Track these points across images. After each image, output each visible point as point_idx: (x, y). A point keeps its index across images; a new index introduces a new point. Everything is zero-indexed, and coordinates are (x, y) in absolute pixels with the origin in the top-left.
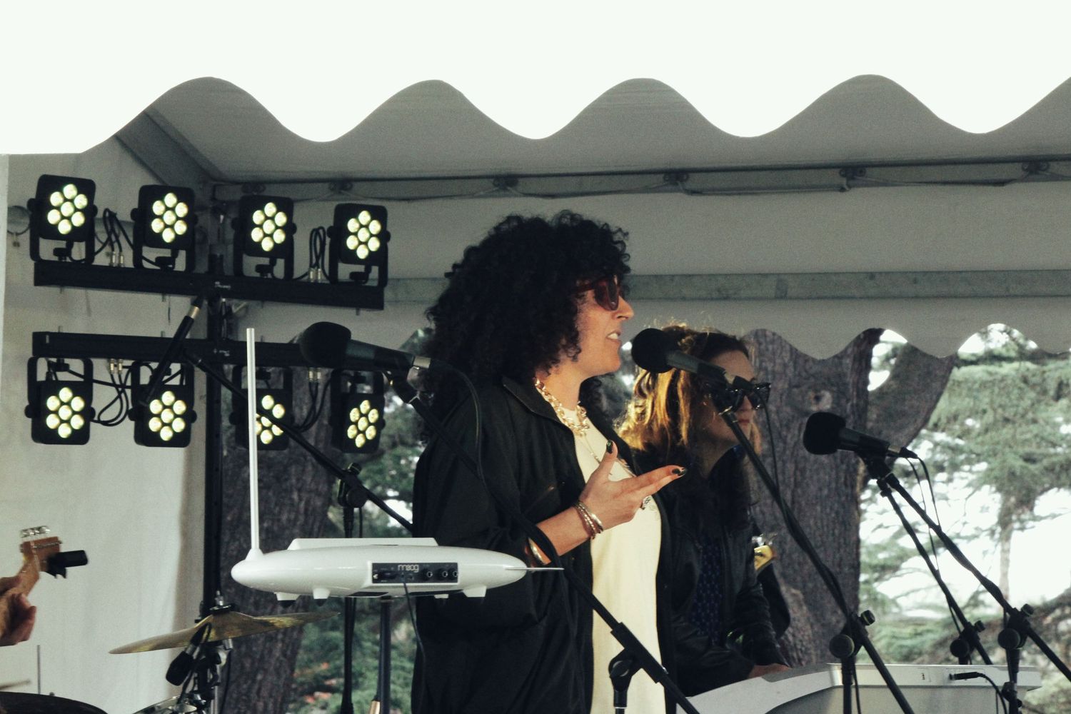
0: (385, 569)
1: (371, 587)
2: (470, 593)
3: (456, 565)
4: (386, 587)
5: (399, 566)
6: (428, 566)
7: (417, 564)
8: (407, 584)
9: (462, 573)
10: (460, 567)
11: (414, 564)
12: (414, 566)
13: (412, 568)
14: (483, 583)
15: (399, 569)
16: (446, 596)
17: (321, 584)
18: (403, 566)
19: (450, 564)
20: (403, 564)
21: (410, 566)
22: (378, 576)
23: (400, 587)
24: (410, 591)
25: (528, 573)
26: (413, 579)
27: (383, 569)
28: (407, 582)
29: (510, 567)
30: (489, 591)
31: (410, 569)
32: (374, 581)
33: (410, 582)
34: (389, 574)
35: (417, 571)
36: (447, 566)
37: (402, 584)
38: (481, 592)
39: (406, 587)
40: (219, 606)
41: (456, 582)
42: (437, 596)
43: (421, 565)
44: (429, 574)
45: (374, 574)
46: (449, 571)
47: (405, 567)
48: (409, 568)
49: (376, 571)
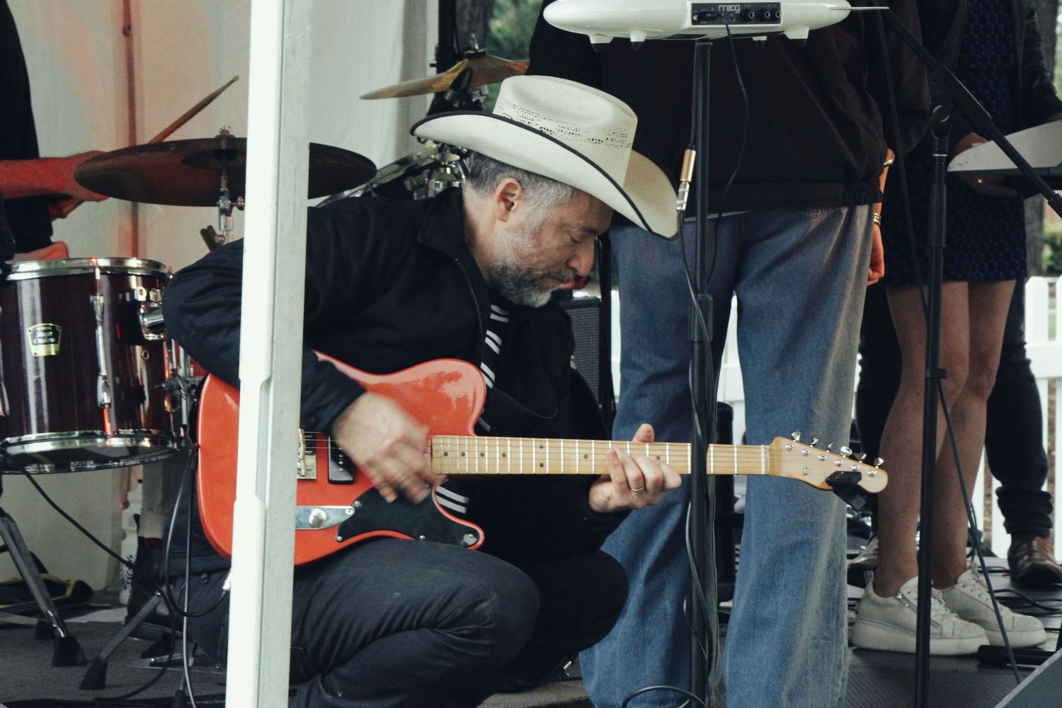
0: (706, 10)
1: (689, 29)
2: (792, 35)
3: (778, 5)
4: (707, 29)
5: (720, 6)
6: (749, 6)
7: (738, 4)
8: (730, 26)
9: (784, 13)
10: (782, 7)
11: (735, 4)
12: (735, 6)
13: (733, 8)
14: (805, 24)
15: (719, 10)
16: (764, 38)
17: (638, 26)
18: (723, 7)
19: (772, 4)
20: (723, 4)
21: (731, 7)
22: (698, 18)
23: (721, 28)
24: (732, 32)
25: (852, 13)
26: (734, 20)
27: (702, 10)
28: (730, 24)
29: (833, 6)
30: (811, 32)
31: (732, 10)
32: (694, 22)
33: (732, 24)
34: (709, 15)
35: (738, 11)
36: (769, 5)
37: (725, 26)
38: (803, 34)
39: (728, 29)
40: (474, 49)
41: (779, 23)
42: (755, 39)
43: (742, 5)
44: (751, 15)
45: (693, 15)
46: (771, 12)
47: (726, 8)
48: (729, 9)
49: (696, 12)
